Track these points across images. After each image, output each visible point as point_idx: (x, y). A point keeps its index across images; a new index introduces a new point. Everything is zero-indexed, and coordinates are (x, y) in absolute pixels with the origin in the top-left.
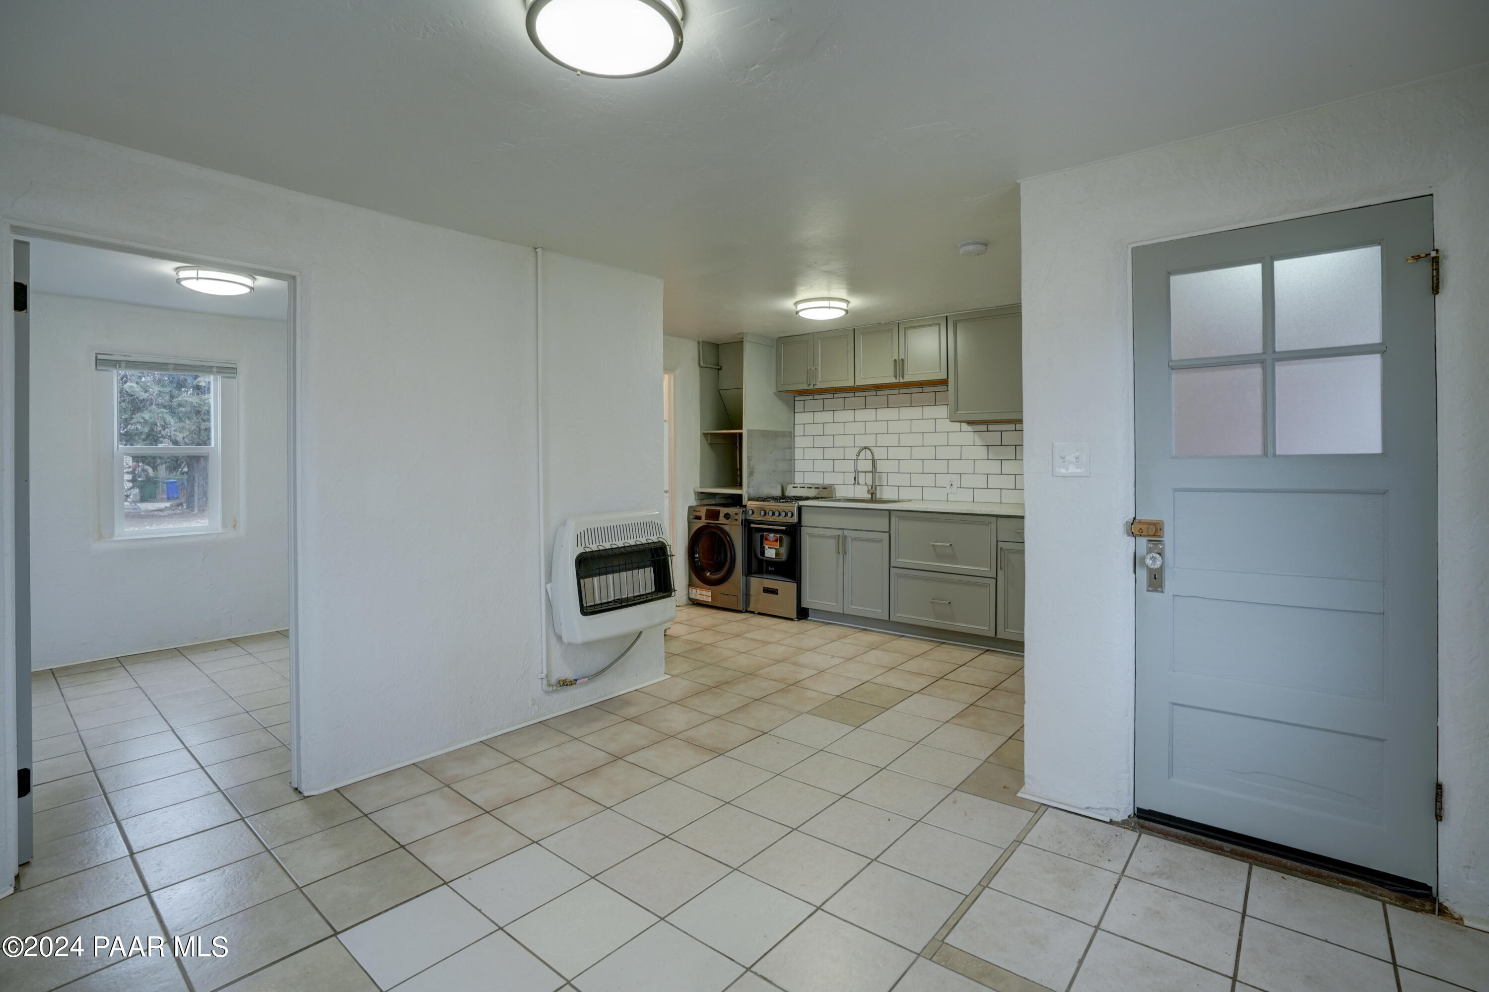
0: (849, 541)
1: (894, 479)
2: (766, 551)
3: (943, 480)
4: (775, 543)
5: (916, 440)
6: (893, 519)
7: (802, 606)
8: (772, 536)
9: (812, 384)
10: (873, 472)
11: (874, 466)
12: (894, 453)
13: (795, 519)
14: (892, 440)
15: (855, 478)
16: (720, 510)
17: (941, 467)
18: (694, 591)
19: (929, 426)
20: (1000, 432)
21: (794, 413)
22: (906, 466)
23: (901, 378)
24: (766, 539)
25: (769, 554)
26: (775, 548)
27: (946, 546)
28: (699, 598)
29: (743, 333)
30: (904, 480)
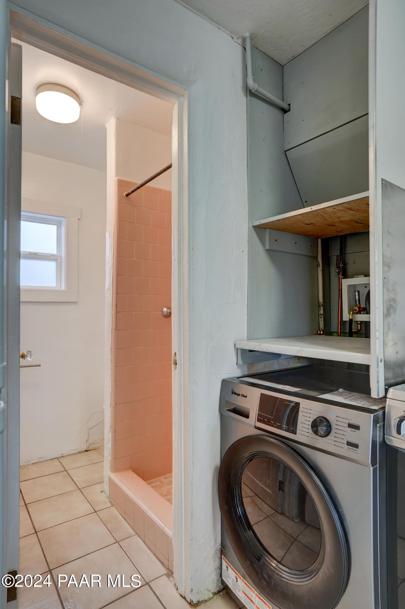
16: (298, 404)
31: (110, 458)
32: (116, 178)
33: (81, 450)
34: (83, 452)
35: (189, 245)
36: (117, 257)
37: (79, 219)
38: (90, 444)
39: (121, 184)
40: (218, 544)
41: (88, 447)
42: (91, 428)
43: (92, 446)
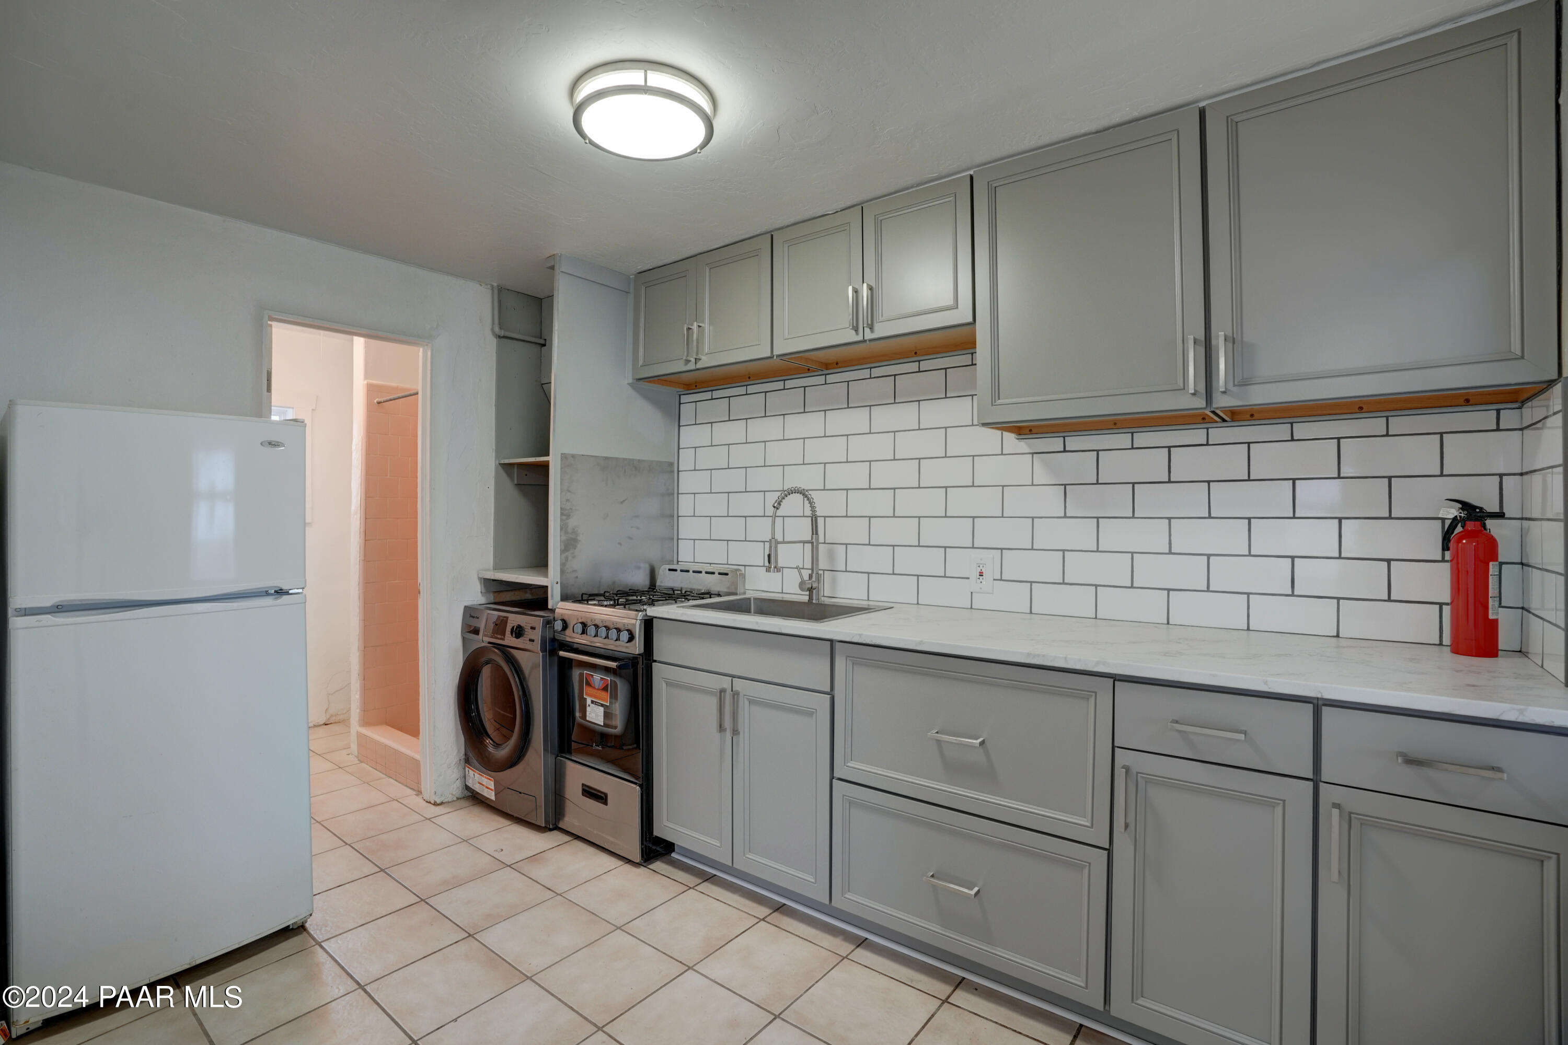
0: (744, 704)
1: (860, 558)
2: (588, 709)
3: (962, 562)
4: (603, 694)
5: (905, 474)
6: (840, 663)
7: (655, 833)
8: (597, 677)
9: (693, 360)
10: (812, 543)
11: (815, 531)
12: (861, 503)
13: (637, 647)
14: (856, 475)
15: (769, 556)
16: (507, 618)
17: (958, 532)
18: (471, 773)
19: (931, 443)
20: (1095, 453)
21: (679, 426)
22: (883, 531)
23: (867, 330)
24: (588, 684)
25: (593, 715)
26: (602, 705)
27: (971, 746)
28: (477, 788)
29: (554, 255)
30: (880, 560)
31: (358, 711)
32: (366, 382)
33: (318, 723)
34: (320, 725)
35: (430, 486)
36: (366, 475)
37: (313, 410)
38: (331, 716)
39: (371, 389)
40: (462, 755)
41: (329, 719)
42: (332, 694)
43: (334, 718)
